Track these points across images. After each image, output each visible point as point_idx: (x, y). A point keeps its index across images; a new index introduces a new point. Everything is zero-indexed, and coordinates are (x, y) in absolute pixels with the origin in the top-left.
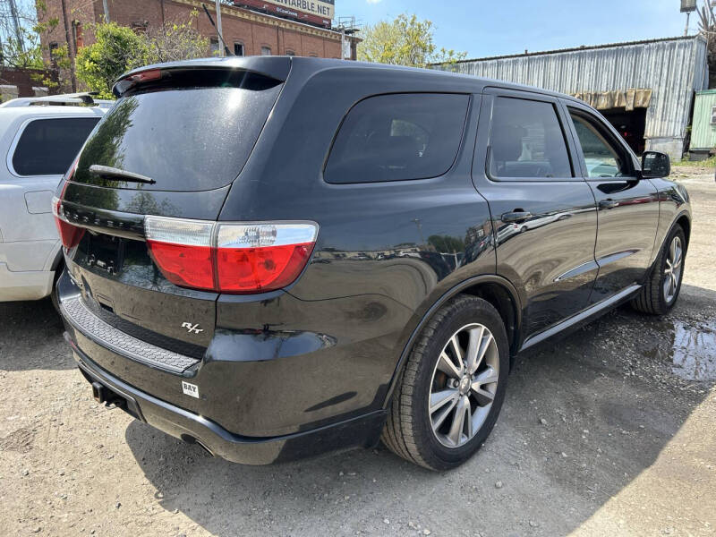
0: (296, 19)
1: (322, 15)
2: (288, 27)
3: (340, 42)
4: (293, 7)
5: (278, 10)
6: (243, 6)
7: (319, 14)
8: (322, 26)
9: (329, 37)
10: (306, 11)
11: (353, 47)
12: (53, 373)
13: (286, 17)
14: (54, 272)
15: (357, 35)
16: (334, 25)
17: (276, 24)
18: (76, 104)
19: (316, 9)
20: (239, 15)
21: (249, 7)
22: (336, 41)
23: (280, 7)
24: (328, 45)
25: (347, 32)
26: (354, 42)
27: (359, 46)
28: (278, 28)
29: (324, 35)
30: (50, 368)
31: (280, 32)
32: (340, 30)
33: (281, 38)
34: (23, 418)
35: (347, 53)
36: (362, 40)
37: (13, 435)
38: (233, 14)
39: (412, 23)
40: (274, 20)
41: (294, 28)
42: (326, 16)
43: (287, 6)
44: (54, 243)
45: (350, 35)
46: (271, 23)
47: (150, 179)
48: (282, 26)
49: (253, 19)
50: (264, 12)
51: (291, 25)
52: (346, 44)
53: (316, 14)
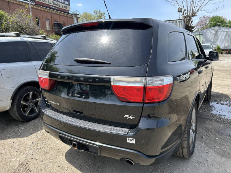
0: (57, 10)
1: (66, 9)
2: (55, 12)
3: (73, 18)
4: (56, 6)
5: (51, 7)
6: (38, 5)
7: (65, 9)
8: (66, 13)
9: (69, 16)
10: (60, 7)
11: (77, 20)
12: (19, 139)
13: (54, 9)
14: (12, 100)
15: (78, 16)
16: (70, 12)
17: (51, 11)
18: (12, 36)
19: (64, 7)
20: (37, 8)
21: (40, 5)
22: (71, 18)
23: (51, 6)
24: (69, 19)
25: (75, 15)
26: (77, 18)
27: (79, 20)
28: (51, 13)
29: (67, 16)
30: (16, 138)
31: (52, 14)
32: (72, 14)
33: (52, 16)
34: (18, 159)
35: (76, 22)
36: (80, 18)
37: (19, 166)
38: (35, 7)
39: (99, 13)
40: (50, 10)
41: (57, 13)
42: (67, 9)
43: (54, 5)
44: (12, 89)
45: (76, 16)
46: (48, 11)
47: (110, 63)
48: (53, 12)
49: (42, 9)
50: (46, 7)
51: (56, 12)
52: (75, 19)
53: (64, 8)
